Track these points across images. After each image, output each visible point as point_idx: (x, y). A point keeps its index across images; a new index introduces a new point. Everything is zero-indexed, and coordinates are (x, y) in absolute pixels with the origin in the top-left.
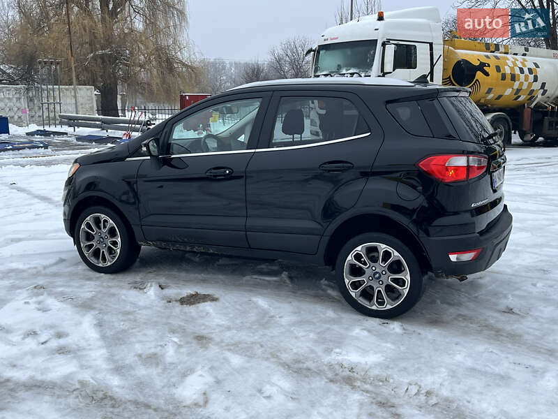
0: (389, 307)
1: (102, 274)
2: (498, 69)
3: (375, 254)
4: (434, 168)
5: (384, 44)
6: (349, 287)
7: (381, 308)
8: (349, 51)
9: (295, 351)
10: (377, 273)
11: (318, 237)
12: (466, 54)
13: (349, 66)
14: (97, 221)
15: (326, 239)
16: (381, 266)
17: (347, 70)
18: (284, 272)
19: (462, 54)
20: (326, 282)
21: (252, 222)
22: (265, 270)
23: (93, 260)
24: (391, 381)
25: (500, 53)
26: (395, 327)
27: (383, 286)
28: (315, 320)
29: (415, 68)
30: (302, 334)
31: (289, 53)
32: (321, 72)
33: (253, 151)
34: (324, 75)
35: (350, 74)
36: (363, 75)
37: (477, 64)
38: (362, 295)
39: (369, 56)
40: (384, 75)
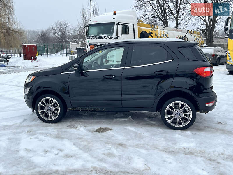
0: (184, 125)
1: (51, 124)
2: (156, 35)
3: (177, 106)
4: (199, 72)
5: (117, 25)
6: (167, 119)
7: (181, 126)
8: (102, 27)
9: (162, 145)
10: (178, 113)
11: (154, 101)
12: (145, 29)
13: (103, 33)
14: (47, 101)
15: (157, 101)
16: (180, 110)
17: (102, 35)
18: (130, 116)
19: (143, 29)
20: (147, 119)
21: (124, 96)
22: (119, 116)
23: (45, 118)
24: (206, 152)
25: (156, 29)
27: (181, 118)
28: (158, 133)
29: (128, 34)
30: (158, 139)
31: (59, 27)
32: (91, 35)
33: (124, 68)
34: (92, 37)
35: (104, 36)
36: (109, 37)
37: (149, 33)
38: (172, 122)
39: (111, 29)
40: (118, 37)
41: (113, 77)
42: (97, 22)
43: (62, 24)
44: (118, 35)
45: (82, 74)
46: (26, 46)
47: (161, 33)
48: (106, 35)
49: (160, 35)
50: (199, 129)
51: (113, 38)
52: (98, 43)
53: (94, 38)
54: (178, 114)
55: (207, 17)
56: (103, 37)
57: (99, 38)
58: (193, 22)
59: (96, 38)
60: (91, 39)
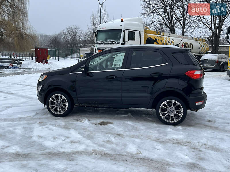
0: (176, 121)
2: (161, 41)
3: (170, 104)
4: (190, 74)
5: (124, 31)
6: (161, 115)
7: (173, 122)
8: (110, 33)
9: (154, 136)
11: (150, 99)
12: (151, 36)
13: (111, 39)
14: (57, 97)
15: (153, 100)
16: (173, 108)
17: (110, 40)
18: (130, 113)
19: (149, 35)
20: (145, 116)
23: (55, 112)
24: (192, 142)
25: (162, 35)
26: (180, 127)
27: (173, 114)
28: (152, 127)
29: (135, 40)
30: (152, 131)
31: (70, 32)
32: (99, 41)
33: (124, 69)
34: (100, 42)
35: (111, 42)
36: (117, 42)
38: (166, 118)
39: (119, 35)
40: (124, 43)
41: (115, 77)
42: (105, 28)
43: (73, 29)
44: (125, 41)
45: (88, 74)
46: (38, 49)
47: (167, 40)
48: (113, 41)
49: (166, 41)
50: (190, 125)
51: (120, 44)
52: (106, 48)
53: (102, 43)
54: (171, 111)
55: (213, 25)
56: (111, 43)
57: (106, 44)
58: (199, 29)
59: (104, 43)
60: (100, 44)
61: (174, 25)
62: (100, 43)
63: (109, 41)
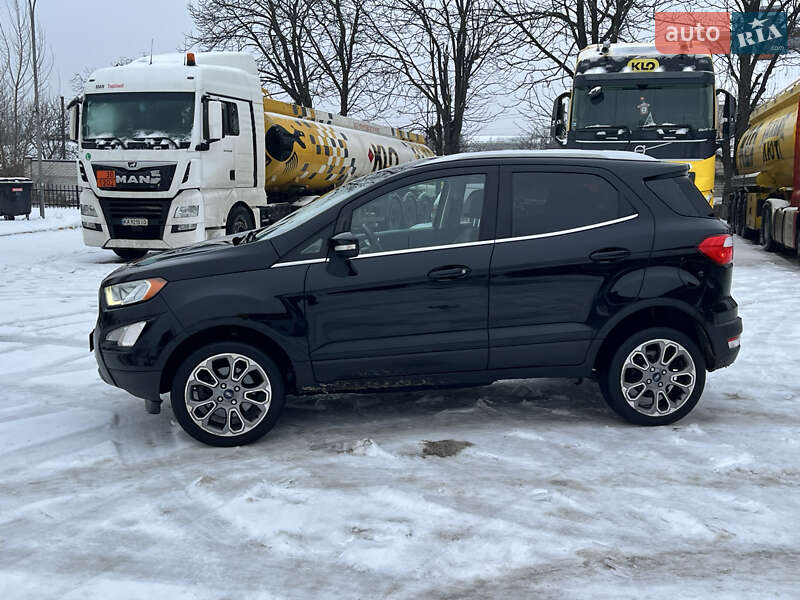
0: (673, 410)
2: (312, 139)
4: (712, 249)
5: (205, 100)
6: (626, 396)
7: (665, 413)
10: (656, 374)
11: (588, 342)
12: (279, 119)
13: (150, 129)
15: (598, 343)
17: (148, 134)
19: (272, 117)
23: (212, 430)
25: (309, 119)
29: (238, 134)
32: (97, 134)
33: (492, 242)
34: (105, 139)
35: (155, 139)
36: (177, 141)
37: (292, 132)
39: (183, 114)
40: (208, 143)
41: (464, 271)
42: (122, 86)
44: (211, 138)
47: (326, 135)
48: (162, 135)
49: (325, 139)
51: (193, 147)
52: (129, 164)
53: (112, 143)
54: (658, 376)
55: (439, 87)
56: (152, 142)
57: (132, 146)
58: (401, 102)
59: (122, 144)
60: (102, 147)
61: (306, 83)
62: (102, 143)
63: (142, 135)
